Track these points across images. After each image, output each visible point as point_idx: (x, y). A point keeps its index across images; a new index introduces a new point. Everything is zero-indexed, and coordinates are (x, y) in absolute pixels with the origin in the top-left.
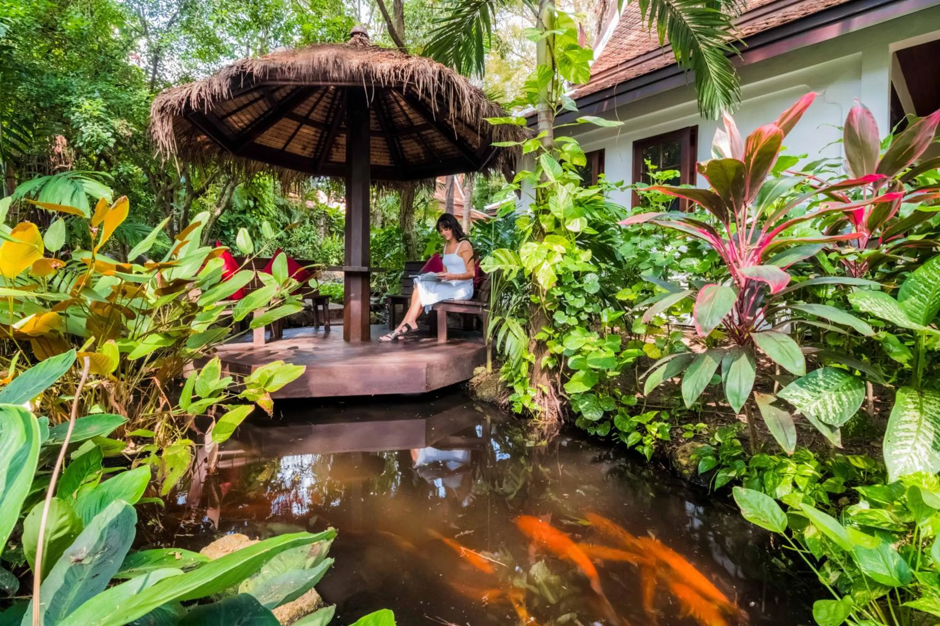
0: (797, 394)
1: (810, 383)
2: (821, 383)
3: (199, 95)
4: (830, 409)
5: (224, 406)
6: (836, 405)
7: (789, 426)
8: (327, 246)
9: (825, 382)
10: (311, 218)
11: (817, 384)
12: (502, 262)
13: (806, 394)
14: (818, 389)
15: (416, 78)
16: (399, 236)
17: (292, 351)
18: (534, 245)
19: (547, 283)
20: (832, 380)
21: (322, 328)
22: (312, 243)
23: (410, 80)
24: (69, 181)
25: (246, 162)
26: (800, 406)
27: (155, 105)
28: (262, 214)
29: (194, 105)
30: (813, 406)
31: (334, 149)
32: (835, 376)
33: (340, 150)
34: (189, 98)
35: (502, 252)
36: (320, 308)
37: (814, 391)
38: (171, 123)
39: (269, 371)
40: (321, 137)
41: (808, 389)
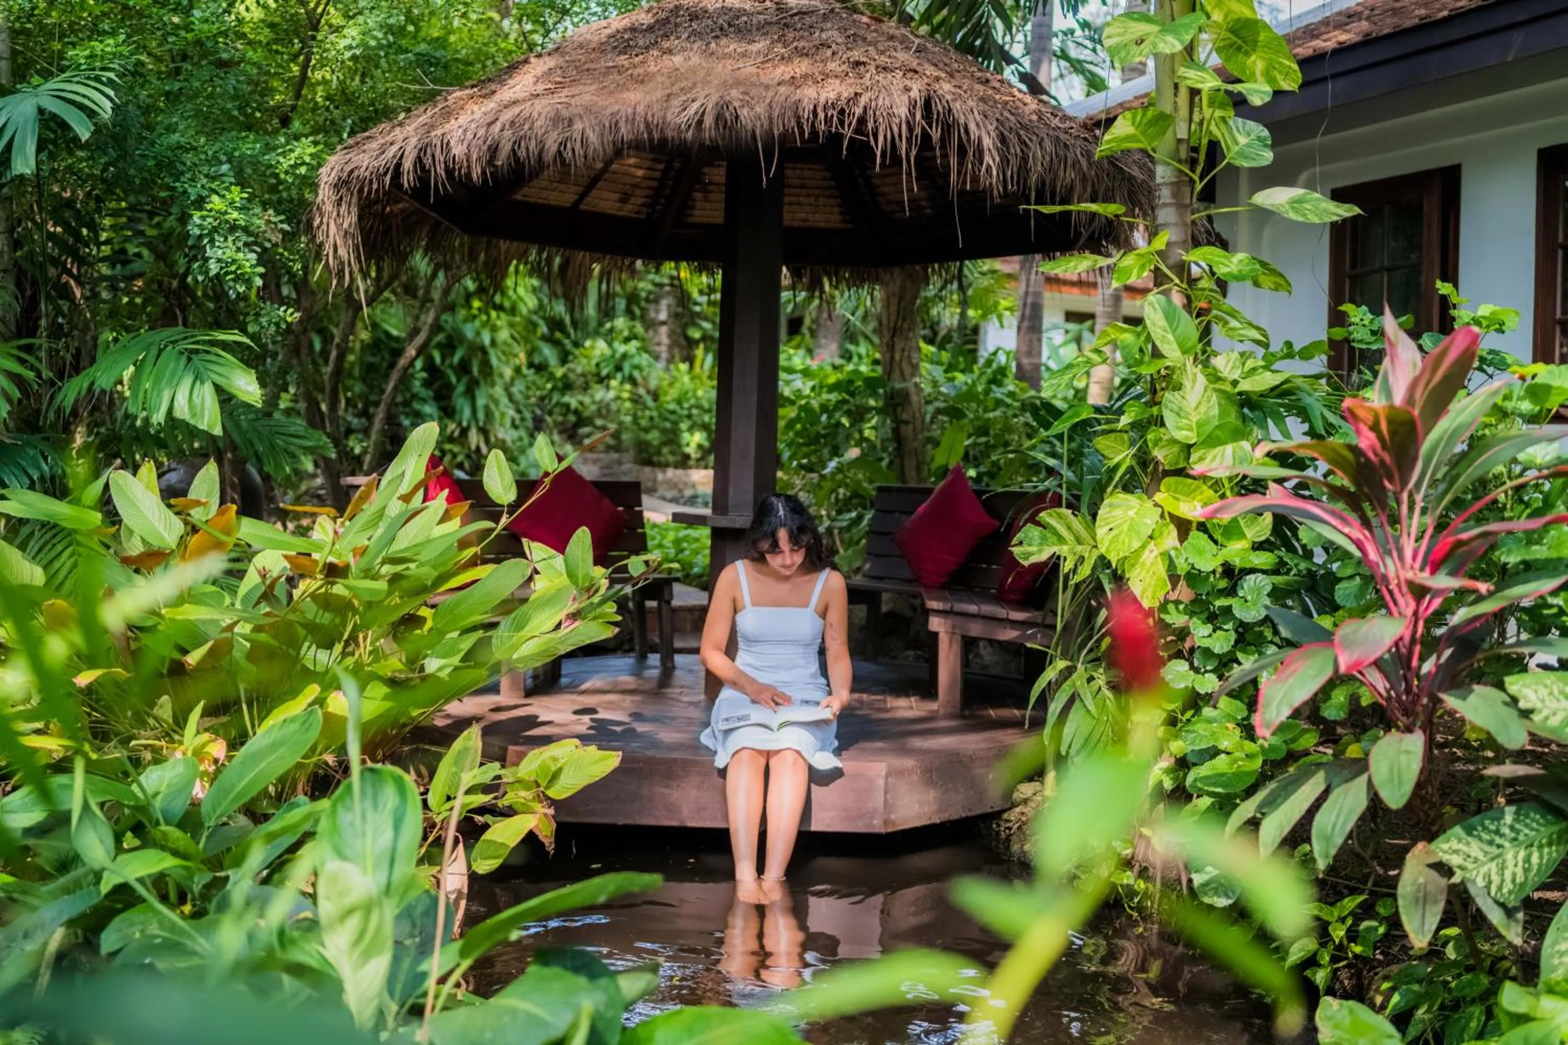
0: (1461, 846)
1: (1485, 828)
2: (1506, 831)
3: (419, 160)
4: (1508, 875)
5: (478, 819)
6: (1519, 871)
7: (1436, 902)
8: (673, 393)
9: (1512, 828)
10: (632, 299)
11: (1497, 832)
12: (1061, 539)
13: (1475, 848)
14: (1498, 840)
15: (870, 125)
16: (874, 394)
17: (586, 718)
18: (1132, 501)
19: (1149, 594)
20: (1526, 826)
21: (654, 659)
22: (633, 381)
23: (857, 131)
24: (184, 359)
25: (489, 243)
26: (1461, 868)
27: (327, 175)
28: (500, 308)
29: (408, 179)
30: (1484, 870)
31: (698, 195)
32: (1533, 820)
33: (712, 197)
34: (399, 165)
35: (1060, 516)
36: (652, 604)
37: (1491, 843)
38: (354, 210)
39: (555, 759)
40: (665, 172)
41: (1480, 839)
